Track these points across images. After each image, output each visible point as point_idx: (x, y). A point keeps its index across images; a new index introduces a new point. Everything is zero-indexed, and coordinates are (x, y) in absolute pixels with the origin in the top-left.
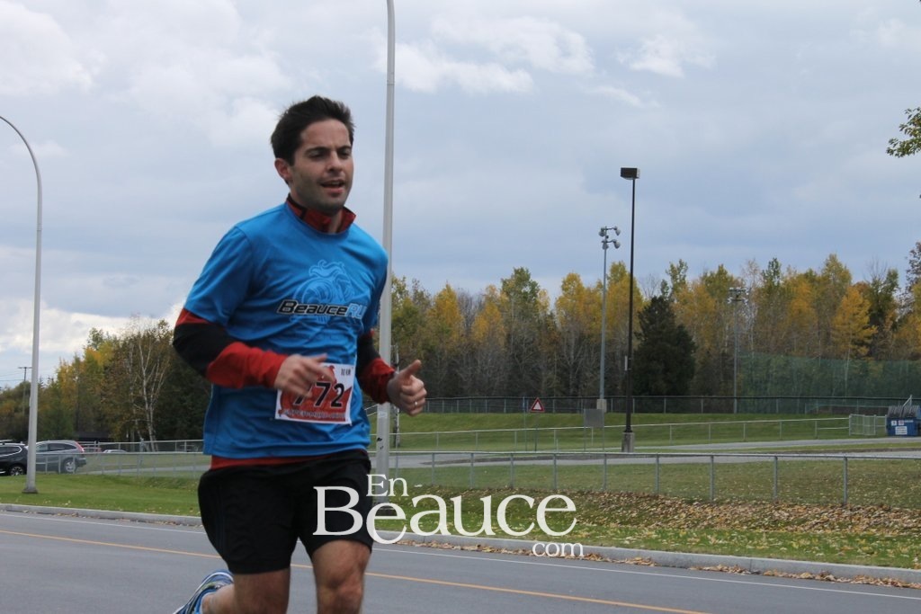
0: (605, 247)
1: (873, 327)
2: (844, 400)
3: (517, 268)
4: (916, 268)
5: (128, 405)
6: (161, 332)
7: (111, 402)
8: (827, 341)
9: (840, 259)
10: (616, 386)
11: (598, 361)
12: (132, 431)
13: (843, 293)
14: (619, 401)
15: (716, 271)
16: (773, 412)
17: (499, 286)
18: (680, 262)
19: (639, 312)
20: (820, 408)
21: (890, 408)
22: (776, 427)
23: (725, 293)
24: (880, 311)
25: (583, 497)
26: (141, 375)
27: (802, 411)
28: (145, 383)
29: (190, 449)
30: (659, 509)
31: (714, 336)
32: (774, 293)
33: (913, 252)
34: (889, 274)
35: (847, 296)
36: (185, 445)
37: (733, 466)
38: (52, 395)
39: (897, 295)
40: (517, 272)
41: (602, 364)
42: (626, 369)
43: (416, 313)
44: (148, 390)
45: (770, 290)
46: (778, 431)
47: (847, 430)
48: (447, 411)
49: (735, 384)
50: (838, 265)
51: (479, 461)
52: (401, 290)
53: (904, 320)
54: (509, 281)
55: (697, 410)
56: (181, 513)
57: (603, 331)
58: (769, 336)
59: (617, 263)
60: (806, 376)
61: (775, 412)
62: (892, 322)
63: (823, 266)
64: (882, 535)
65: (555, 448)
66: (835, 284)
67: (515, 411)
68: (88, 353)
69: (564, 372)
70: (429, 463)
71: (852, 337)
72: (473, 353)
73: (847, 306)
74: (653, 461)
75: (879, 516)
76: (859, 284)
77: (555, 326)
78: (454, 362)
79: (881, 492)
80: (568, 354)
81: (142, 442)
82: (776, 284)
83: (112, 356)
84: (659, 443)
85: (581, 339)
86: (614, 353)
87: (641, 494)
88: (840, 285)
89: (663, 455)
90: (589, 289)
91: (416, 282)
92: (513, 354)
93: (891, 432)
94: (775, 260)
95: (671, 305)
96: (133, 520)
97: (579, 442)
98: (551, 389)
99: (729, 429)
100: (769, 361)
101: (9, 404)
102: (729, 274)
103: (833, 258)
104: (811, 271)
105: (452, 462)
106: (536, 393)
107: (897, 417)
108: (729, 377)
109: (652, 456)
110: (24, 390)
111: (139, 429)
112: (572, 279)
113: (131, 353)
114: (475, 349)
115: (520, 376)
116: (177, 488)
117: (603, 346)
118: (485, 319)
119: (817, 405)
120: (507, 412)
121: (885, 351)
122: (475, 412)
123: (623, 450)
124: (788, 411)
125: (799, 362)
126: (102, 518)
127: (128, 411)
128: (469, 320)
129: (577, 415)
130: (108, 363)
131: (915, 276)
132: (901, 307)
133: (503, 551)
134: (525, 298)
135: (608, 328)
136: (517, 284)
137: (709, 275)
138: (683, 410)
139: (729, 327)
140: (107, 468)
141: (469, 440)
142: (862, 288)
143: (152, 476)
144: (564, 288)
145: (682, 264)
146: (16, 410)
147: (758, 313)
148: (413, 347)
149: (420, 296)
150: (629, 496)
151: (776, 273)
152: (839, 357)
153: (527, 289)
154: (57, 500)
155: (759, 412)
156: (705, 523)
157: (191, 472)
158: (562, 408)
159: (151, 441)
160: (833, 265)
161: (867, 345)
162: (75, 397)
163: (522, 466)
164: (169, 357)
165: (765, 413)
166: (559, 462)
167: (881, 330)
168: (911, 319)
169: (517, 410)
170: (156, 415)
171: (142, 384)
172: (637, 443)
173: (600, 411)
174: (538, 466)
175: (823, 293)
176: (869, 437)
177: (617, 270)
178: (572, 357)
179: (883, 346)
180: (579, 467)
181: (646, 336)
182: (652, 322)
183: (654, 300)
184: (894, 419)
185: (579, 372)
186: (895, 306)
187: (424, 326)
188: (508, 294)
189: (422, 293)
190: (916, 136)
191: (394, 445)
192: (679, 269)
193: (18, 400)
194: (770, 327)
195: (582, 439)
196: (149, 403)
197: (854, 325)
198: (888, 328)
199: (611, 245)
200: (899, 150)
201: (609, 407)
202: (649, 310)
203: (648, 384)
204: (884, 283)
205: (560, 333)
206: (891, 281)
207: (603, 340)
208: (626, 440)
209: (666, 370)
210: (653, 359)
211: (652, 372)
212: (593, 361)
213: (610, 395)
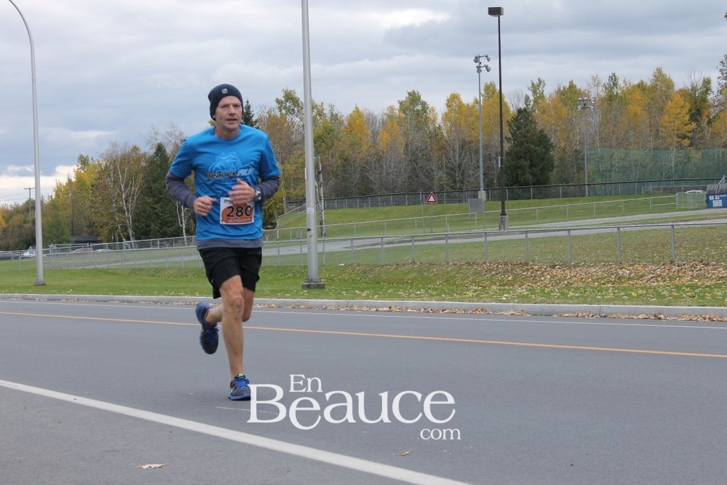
0: (479, 71)
1: (693, 123)
2: (672, 182)
3: (409, 91)
4: (725, 75)
5: (112, 214)
6: (134, 155)
7: (99, 212)
8: (657, 136)
9: (664, 71)
10: (493, 180)
11: (478, 162)
12: (116, 234)
13: (668, 97)
14: (496, 192)
15: (567, 87)
16: (616, 194)
17: (397, 106)
19: (508, 121)
20: (653, 189)
21: (708, 186)
22: (620, 206)
23: (575, 103)
24: (698, 110)
25: (470, 267)
26: (121, 190)
27: (639, 192)
28: (124, 196)
29: (161, 245)
30: (529, 273)
31: (568, 137)
32: (614, 100)
33: (722, 62)
34: (704, 82)
35: (671, 100)
36: (159, 243)
37: (586, 237)
38: (52, 208)
39: (710, 97)
40: (410, 94)
41: (481, 164)
42: (499, 166)
43: (332, 130)
44: (126, 201)
45: (610, 98)
46: (621, 209)
47: (675, 205)
48: (361, 207)
49: (586, 174)
50: (664, 76)
51: (388, 243)
52: (320, 113)
53: (717, 117)
54: (405, 102)
55: (556, 196)
56: (158, 294)
57: (481, 138)
58: (611, 134)
59: (489, 83)
60: (641, 165)
61: (618, 194)
62: (707, 119)
63: (652, 77)
65: (449, 230)
66: (661, 91)
67: (414, 204)
68: (78, 175)
69: (451, 171)
70: (349, 248)
71: (676, 132)
72: (379, 160)
73: (672, 108)
74: (523, 236)
75: (701, 270)
76: (681, 90)
77: (443, 136)
78: (364, 167)
79: (701, 251)
80: (454, 157)
81: (125, 242)
82: (615, 93)
83: (97, 176)
84: (529, 222)
85: (462, 146)
86: (490, 155)
87: (515, 263)
88: (665, 92)
89: (534, 232)
90: (468, 104)
91: (332, 107)
92: (411, 160)
93: (709, 205)
94: (614, 74)
95: (533, 114)
96: (123, 301)
97: (466, 225)
98: (442, 185)
99: (583, 209)
100: (612, 156)
101: (18, 219)
102: (578, 87)
103: (659, 71)
104: (642, 82)
105: (367, 245)
106: (430, 188)
107: (714, 195)
108: (580, 169)
109: (522, 233)
110: (30, 207)
111: (122, 232)
112: (454, 98)
113: (112, 173)
114: (381, 157)
115: (417, 176)
116: (154, 276)
117: (481, 148)
118: (387, 132)
119: (651, 187)
120: (409, 205)
121: (702, 141)
122: (384, 206)
123: (500, 229)
124: (629, 193)
125: (636, 154)
126: (98, 301)
127: (113, 218)
128: (375, 134)
129: (464, 204)
130: (94, 182)
131: (724, 81)
132: (714, 106)
133: (409, 310)
134: (418, 114)
135: (485, 135)
136: (411, 104)
137: (562, 89)
138: (546, 197)
139: (580, 129)
140: (98, 264)
141: (380, 228)
142: (683, 93)
143: (133, 268)
144: (448, 106)
145: (540, 81)
146: (24, 223)
147: (602, 118)
148: (332, 158)
149: (334, 117)
150: (506, 264)
151: (615, 84)
152: (666, 148)
153: (419, 107)
154: (62, 290)
155: (606, 194)
156: (565, 282)
157: (165, 263)
158: (451, 199)
159: (132, 241)
160: (659, 75)
161: (689, 138)
162: (70, 210)
163: (422, 245)
164: (142, 175)
165: (611, 195)
166: (450, 241)
167: (698, 125)
168: (722, 115)
169: (417, 203)
170: (134, 221)
171: (122, 197)
172: (511, 223)
173: (481, 200)
174: (434, 245)
175: (652, 99)
176: (692, 210)
177: (489, 88)
178: (457, 159)
179: (701, 138)
180: (466, 244)
181: (514, 139)
182: (519, 128)
183: (520, 111)
184: (711, 195)
185: (463, 171)
186: (709, 106)
187: (339, 140)
188: (404, 112)
189: (336, 115)
191: (321, 234)
192: (538, 86)
193: (25, 214)
194: (612, 128)
195: (468, 223)
196: (128, 212)
197: (677, 123)
198: (704, 124)
199: (483, 69)
201: (488, 197)
202: (516, 119)
203: (518, 178)
204: (701, 88)
205: (447, 142)
206: (706, 86)
207: (481, 145)
208: (502, 221)
209: (532, 166)
210: (521, 158)
211: (520, 167)
212: (474, 161)
213: (488, 187)
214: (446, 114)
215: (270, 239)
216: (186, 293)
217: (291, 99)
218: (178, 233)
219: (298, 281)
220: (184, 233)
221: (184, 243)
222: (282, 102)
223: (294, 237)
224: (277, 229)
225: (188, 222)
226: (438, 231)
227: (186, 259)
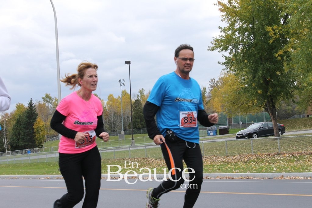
0: (121, 85)
4: (211, 86)
10: (127, 127)
11: (121, 120)
14: (128, 131)
18: (142, 89)
25: (123, 160)
30: (147, 162)
33: (210, 82)
34: (204, 89)
39: (206, 94)
42: (130, 121)
53: (208, 102)
57: (121, 111)
59: (124, 90)
62: (205, 103)
64: (216, 164)
65: (112, 146)
69: (110, 124)
74: (144, 148)
75: (214, 159)
77: (107, 110)
79: (213, 152)
80: (111, 119)
85: (114, 114)
86: (125, 117)
87: (141, 158)
89: (147, 146)
90: (116, 99)
93: (208, 134)
95: (141, 102)
98: (107, 129)
107: (210, 131)
109: (144, 146)
112: (111, 97)
123: (131, 145)
129: (117, 136)
131: (211, 89)
133: (105, 178)
135: (123, 110)
144: (108, 99)
150: (138, 159)
156: (162, 165)
158: (111, 135)
166: (116, 150)
168: (211, 101)
172: (135, 143)
173: (123, 135)
176: (202, 137)
177: (124, 93)
178: (112, 119)
180: (121, 151)
182: (136, 107)
183: (136, 101)
184: (209, 131)
185: (115, 124)
186: (206, 98)
190: (216, 45)
192: (142, 91)
195: (118, 143)
199: (122, 85)
200: (211, 49)
201: (125, 133)
202: (135, 104)
203: (136, 126)
204: (203, 91)
205: (108, 112)
206: (204, 91)
207: (122, 113)
208: (132, 142)
209: (141, 121)
210: (137, 118)
211: (137, 122)
212: (119, 120)
213: (125, 129)
214: (108, 102)
215: (41, 152)
216: (12, 174)
217: (48, 97)
218: (4, 150)
219: (55, 168)
220: (6, 150)
221: (6, 154)
222: (45, 98)
223: (50, 150)
224: (43, 148)
225: (8, 146)
226: (107, 147)
227: (9, 160)
